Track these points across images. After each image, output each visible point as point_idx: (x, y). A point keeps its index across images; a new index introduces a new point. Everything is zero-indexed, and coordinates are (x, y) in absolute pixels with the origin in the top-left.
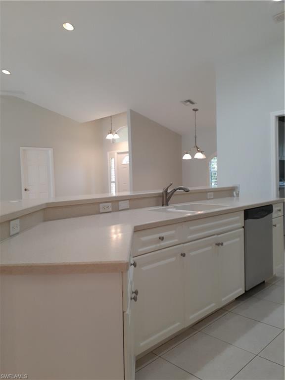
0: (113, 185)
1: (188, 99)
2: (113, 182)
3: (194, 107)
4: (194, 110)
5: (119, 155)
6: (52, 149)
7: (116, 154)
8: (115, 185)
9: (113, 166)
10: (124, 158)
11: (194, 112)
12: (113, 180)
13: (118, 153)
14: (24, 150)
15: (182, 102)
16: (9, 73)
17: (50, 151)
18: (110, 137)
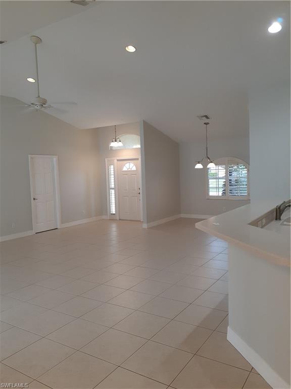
0: (113, 192)
1: (205, 115)
2: (113, 189)
3: (207, 121)
4: (205, 124)
5: (119, 162)
6: (57, 156)
7: (116, 161)
8: (115, 191)
9: (112, 172)
10: (124, 165)
11: (205, 125)
12: (113, 186)
13: (118, 160)
14: (32, 158)
15: (198, 117)
16: (34, 81)
17: (55, 159)
18: (114, 145)
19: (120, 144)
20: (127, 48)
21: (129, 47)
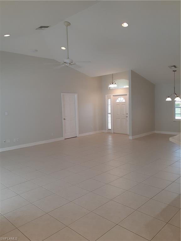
0: (110, 115)
1: (173, 65)
2: (110, 114)
3: (175, 69)
4: (173, 71)
5: (114, 97)
6: (77, 94)
8: (111, 115)
9: (110, 103)
10: (118, 99)
12: (110, 112)
13: (113, 96)
14: (63, 95)
15: (169, 67)
16: (65, 49)
17: (76, 96)
18: (111, 86)
19: (115, 86)
20: (122, 25)
21: (124, 24)
